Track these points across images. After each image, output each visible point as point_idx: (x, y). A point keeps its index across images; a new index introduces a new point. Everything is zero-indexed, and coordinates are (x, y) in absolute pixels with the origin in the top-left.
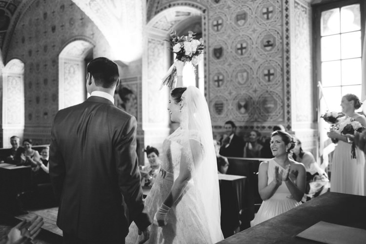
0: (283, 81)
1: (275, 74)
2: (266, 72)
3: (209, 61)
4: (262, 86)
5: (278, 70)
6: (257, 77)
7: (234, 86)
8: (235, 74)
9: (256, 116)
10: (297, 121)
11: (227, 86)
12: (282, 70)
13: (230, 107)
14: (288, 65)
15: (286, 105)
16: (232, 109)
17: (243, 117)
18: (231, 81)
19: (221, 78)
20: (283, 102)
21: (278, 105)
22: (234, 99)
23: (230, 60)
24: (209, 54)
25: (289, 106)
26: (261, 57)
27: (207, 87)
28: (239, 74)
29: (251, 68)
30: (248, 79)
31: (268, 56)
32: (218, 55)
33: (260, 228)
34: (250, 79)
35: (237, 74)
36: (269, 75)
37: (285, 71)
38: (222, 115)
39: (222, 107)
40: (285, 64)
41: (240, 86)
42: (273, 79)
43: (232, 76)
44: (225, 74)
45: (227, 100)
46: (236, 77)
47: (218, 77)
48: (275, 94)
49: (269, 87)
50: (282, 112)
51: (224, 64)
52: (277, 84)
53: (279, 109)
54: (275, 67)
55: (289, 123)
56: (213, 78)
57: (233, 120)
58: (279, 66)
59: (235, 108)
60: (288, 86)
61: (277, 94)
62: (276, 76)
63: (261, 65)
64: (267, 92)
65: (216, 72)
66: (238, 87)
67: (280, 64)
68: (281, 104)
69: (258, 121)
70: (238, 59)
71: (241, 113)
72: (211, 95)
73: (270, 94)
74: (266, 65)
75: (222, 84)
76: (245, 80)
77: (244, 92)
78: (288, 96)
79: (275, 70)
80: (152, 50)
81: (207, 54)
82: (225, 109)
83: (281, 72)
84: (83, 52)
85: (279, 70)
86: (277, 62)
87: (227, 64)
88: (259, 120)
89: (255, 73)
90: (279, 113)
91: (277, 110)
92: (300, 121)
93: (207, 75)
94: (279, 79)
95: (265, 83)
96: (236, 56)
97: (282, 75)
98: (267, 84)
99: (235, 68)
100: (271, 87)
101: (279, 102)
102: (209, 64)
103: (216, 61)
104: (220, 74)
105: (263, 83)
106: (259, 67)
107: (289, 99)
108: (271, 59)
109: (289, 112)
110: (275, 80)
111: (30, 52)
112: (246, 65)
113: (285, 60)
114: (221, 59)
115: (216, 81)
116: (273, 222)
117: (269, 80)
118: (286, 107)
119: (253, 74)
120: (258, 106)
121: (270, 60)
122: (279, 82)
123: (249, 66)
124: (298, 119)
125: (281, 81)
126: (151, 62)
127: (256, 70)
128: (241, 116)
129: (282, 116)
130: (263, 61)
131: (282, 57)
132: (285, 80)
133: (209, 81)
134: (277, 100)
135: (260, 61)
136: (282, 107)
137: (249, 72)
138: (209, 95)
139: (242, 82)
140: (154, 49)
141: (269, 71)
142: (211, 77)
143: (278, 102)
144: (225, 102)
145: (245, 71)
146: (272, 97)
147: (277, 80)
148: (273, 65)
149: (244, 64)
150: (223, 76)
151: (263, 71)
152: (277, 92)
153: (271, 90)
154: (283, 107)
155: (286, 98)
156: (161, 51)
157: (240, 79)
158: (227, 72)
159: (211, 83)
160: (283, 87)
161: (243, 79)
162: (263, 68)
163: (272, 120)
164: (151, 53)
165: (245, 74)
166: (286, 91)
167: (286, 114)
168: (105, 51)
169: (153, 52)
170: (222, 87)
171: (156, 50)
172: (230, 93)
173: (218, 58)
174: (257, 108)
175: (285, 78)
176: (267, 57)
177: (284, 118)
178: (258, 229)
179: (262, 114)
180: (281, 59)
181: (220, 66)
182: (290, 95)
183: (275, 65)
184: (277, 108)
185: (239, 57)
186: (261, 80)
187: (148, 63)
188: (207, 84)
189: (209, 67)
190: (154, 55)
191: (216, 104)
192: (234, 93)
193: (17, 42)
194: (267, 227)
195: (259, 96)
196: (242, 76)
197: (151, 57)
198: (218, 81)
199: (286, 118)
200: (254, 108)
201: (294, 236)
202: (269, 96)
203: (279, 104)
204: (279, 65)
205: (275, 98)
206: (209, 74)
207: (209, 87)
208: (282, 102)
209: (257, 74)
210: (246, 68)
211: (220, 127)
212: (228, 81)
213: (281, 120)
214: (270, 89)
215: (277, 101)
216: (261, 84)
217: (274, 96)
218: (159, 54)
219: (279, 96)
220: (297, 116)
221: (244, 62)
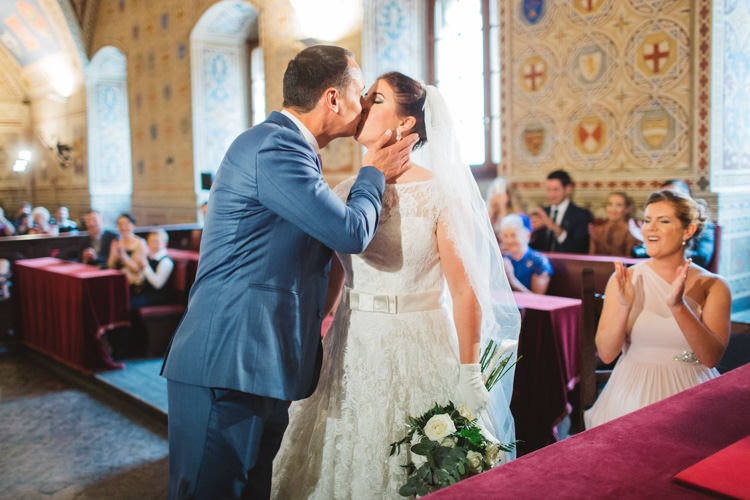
0: (691, 70)
1: (671, 55)
2: (649, 50)
3: (512, 29)
4: (637, 84)
5: (679, 44)
6: (627, 64)
7: (569, 86)
8: (572, 57)
9: (621, 157)
10: (725, 167)
11: (552, 88)
12: (690, 42)
13: (560, 137)
14: (705, 30)
15: (697, 127)
16: (565, 142)
17: (590, 160)
18: (564, 74)
19: (539, 68)
20: (690, 123)
21: (677, 129)
22: (570, 119)
23: (561, 24)
24: (511, 12)
25: (704, 131)
26: (636, 11)
27: (507, 92)
28: (583, 58)
29: (612, 43)
30: (603, 68)
31: (655, 10)
32: (533, 13)
33: (580, 446)
34: (609, 69)
35: (578, 58)
36: (656, 56)
37: (697, 44)
38: (542, 157)
39: (541, 138)
40: (698, 27)
41: (584, 87)
42: (667, 65)
43: (565, 64)
44: (549, 60)
45: (553, 121)
46: (576, 65)
47: (533, 68)
48: (671, 102)
49: (656, 86)
50: (686, 147)
51: (547, 33)
52: (675, 78)
53: (680, 138)
54: (672, 36)
55: (703, 173)
56: (522, 69)
57: (567, 169)
58: (682, 34)
59: (572, 138)
60: (704, 81)
61: (675, 102)
62: (675, 58)
63: (637, 32)
64: (651, 97)
65: (528, 55)
66: (581, 90)
67: (686, 29)
68: (686, 128)
69: (628, 170)
70: (581, 20)
71: (586, 151)
72: (517, 109)
73: (657, 103)
74: (650, 32)
75: (542, 84)
76: (596, 73)
77: (594, 100)
78: (703, 106)
79: (671, 43)
80: (385, 11)
81: (507, 14)
82: (548, 142)
83: (687, 49)
84: (242, 24)
85: (681, 43)
86: (676, 25)
87: (553, 34)
88: (630, 166)
89: (622, 54)
90: (680, 149)
91: (675, 141)
92: (733, 166)
93: (508, 64)
94: (682, 67)
95: (645, 77)
96: (575, 15)
97: (690, 55)
98: (649, 79)
99: (574, 44)
100: (660, 87)
101: (680, 122)
102: (511, 36)
103: (529, 28)
104: (538, 59)
105: (641, 77)
106: (632, 39)
107: (704, 114)
108: (661, 15)
109: (703, 147)
110: (671, 69)
111: (136, 31)
112: (600, 34)
113: (698, 17)
114: (541, 24)
115: (527, 77)
116: (621, 429)
117: (656, 70)
118: (697, 135)
119: (617, 55)
120: (627, 132)
121: (660, 21)
122: (681, 72)
123: (607, 37)
124: (728, 163)
125: (686, 70)
126: (383, 39)
127: (625, 46)
128: (585, 157)
129: (687, 156)
130: (642, 23)
131: (690, 11)
132: (697, 67)
133: (512, 77)
134: (675, 116)
135: (635, 22)
136: (687, 133)
137: (607, 51)
138: (512, 109)
139: (589, 76)
140: (388, 8)
141: (656, 47)
142: (517, 66)
143: (678, 122)
144: (547, 126)
145: (598, 49)
146: (663, 110)
147: (675, 68)
148: (667, 31)
149: (594, 33)
150: (545, 64)
151: (641, 47)
152: (675, 98)
153: (661, 92)
154: (689, 134)
155: (697, 112)
156: (404, 13)
157: (584, 70)
158: (553, 54)
159: (516, 81)
160: (692, 84)
161: (592, 70)
162: (641, 40)
163: (660, 166)
164: (383, 20)
165: (597, 58)
166: (697, 94)
167: (696, 150)
168: (283, 20)
169: (387, 16)
170: (542, 91)
171: (394, 11)
172: (561, 105)
173: (533, 21)
174: (626, 137)
175: (697, 62)
176: (652, 11)
177: (691, 160)
178: (572, 448)
179: (636, 152)
180: (686, 14)
181: (536, 40)
182: (709, 105)
183: (672, 32)
184: (674, 136)
185: (584, 16)
186: (637, 69)
187: (377, 42)
188: (507, 84)
189: (511, 45)
190: (388, 24)
191: (527, 132)
192: (571, 104)
193: (110, 11)
194: (599, 445)
195: (630, 108)
196: (591, 62)
197: (381, 28)
198: (533, 75)
199: (696, 161)
200: (617, 138)
201: (669, 476)
202: (655, 107)
203: (682, 128)
204: (682, 30)
205: (670, 112)
206: (513, 61)
207: (512, 93)
208: (687, 123)
209: (626, 54)
210: (599, 42)
211: (537, 185)
212: (555, 76)
213: (683, 165)
214: (656, 92)
215: (674, 121)
216: (636, 79)
217: (667, 108)
218: (401, 19)
219: (680, 107)
220: (726, 156)
221: (595, 29)
